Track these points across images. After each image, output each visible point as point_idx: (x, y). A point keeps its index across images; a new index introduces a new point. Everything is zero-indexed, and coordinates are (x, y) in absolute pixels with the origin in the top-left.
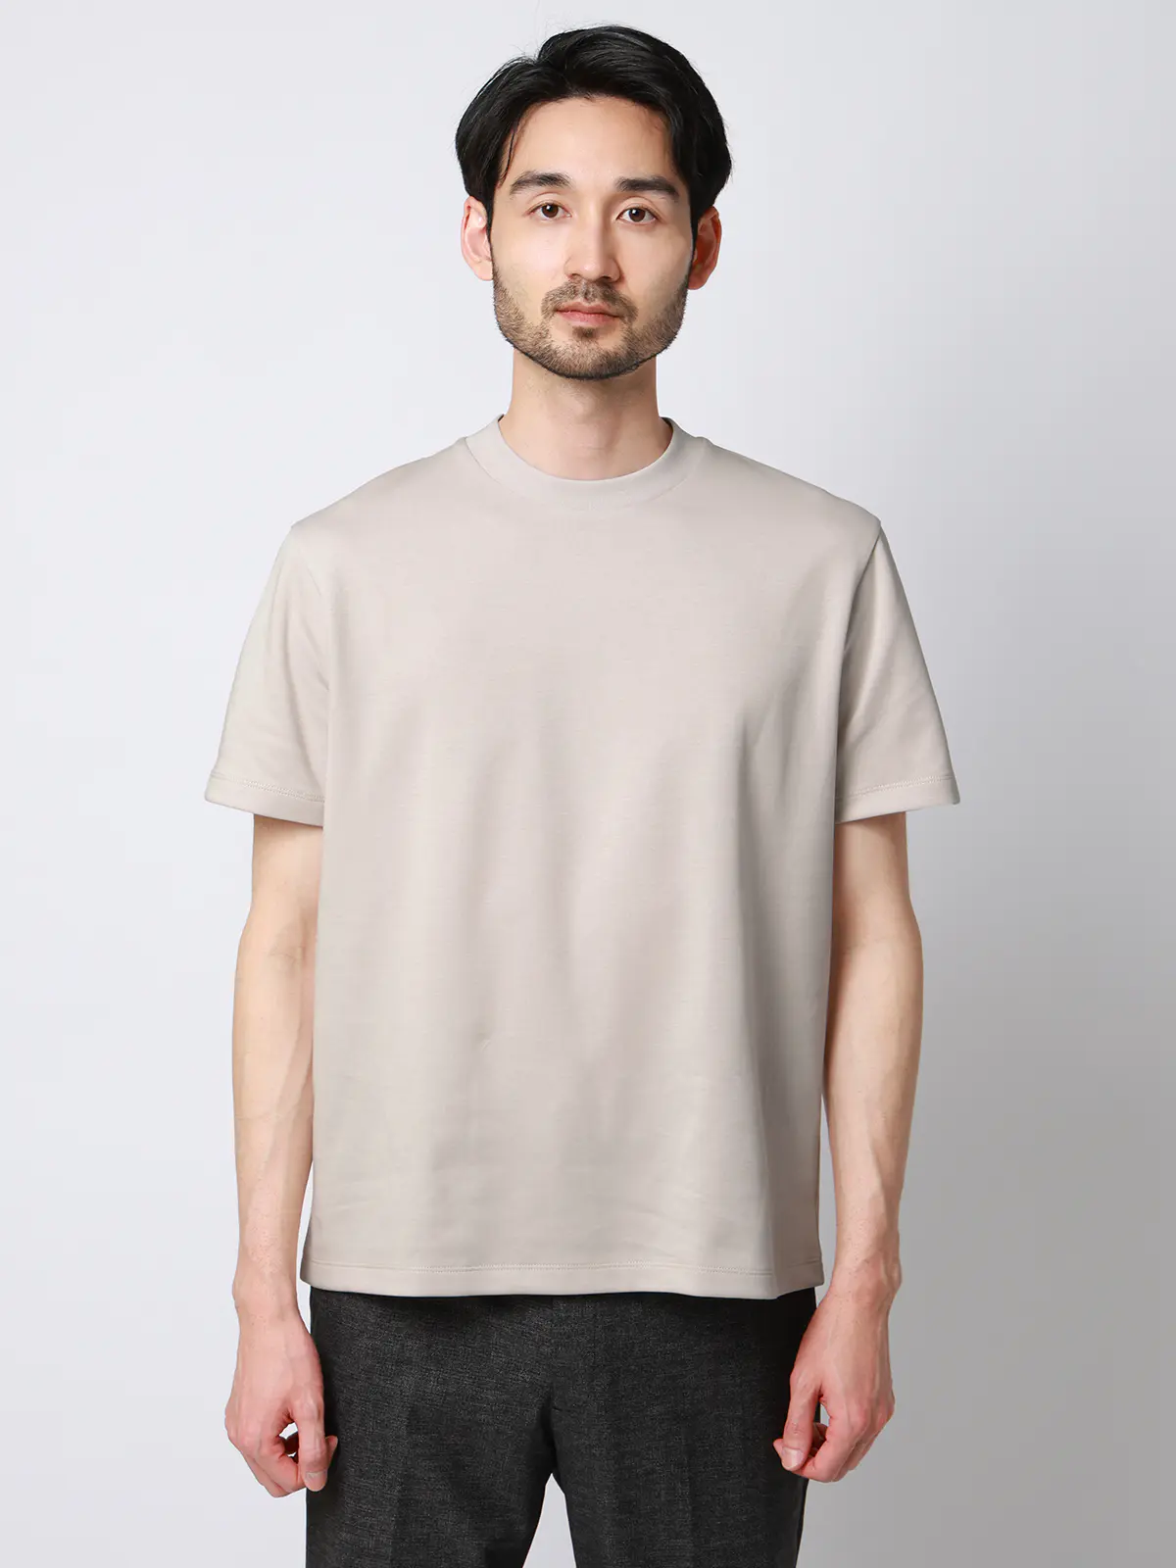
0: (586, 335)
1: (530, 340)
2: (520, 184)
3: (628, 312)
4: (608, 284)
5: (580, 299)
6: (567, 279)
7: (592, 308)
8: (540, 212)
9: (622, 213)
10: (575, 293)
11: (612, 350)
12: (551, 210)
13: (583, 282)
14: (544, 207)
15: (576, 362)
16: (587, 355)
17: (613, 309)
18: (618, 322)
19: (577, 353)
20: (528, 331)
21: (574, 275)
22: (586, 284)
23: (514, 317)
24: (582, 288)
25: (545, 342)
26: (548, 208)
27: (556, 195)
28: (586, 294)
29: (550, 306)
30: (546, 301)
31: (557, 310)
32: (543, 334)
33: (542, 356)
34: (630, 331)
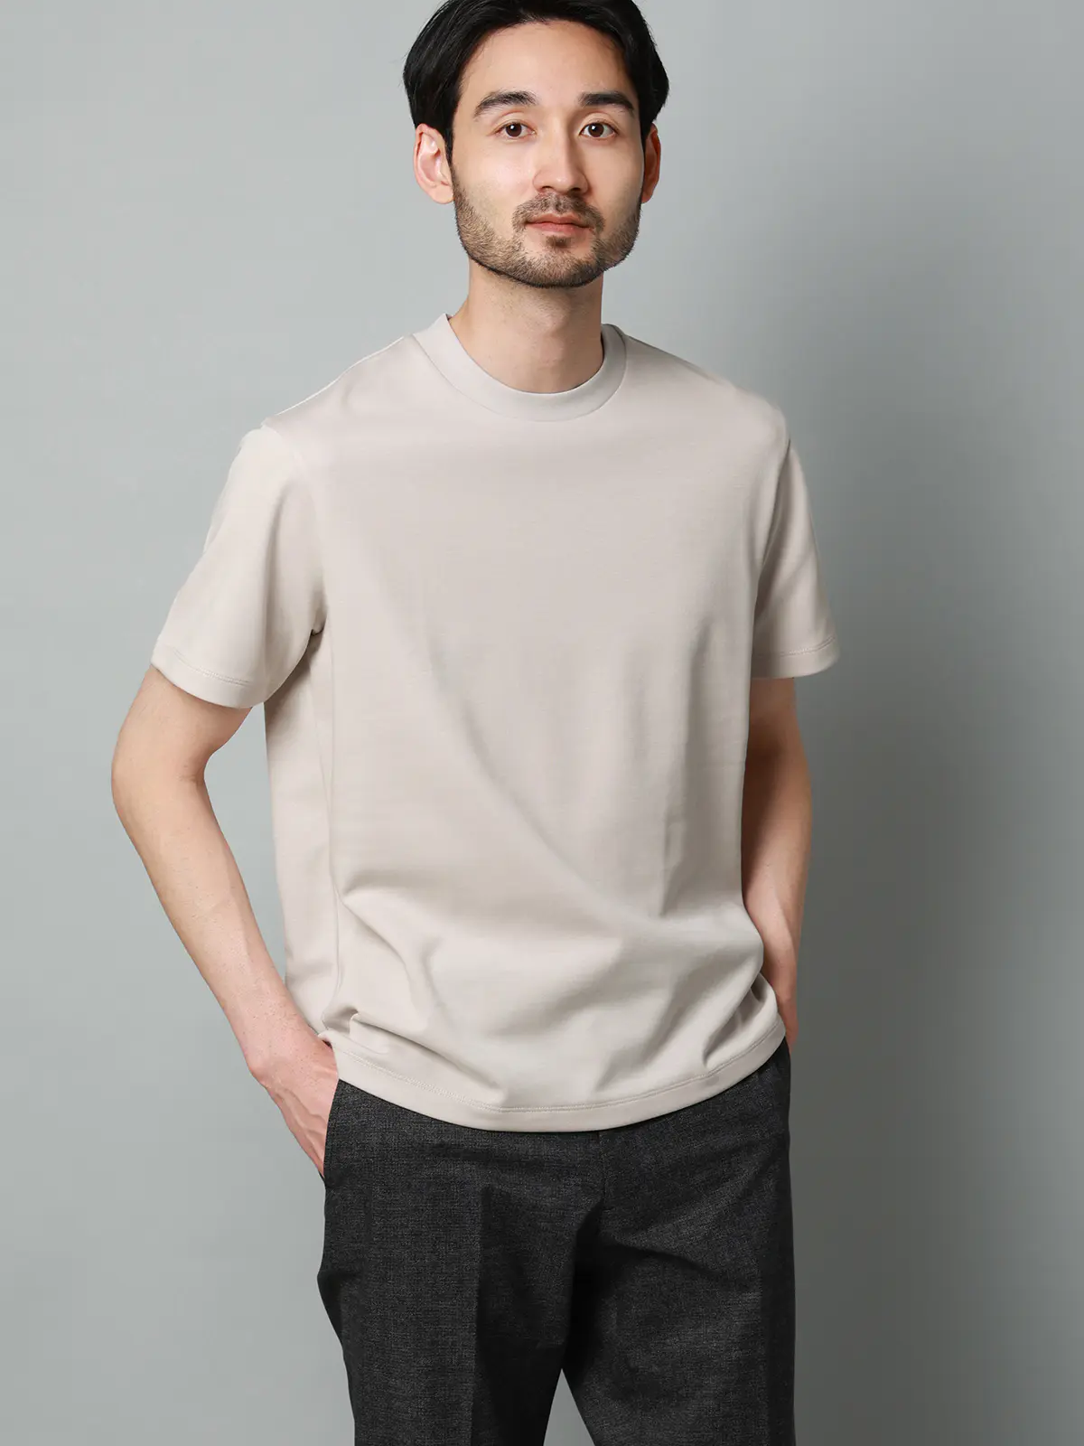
0: (559, 244)
1: (501, 254)
2: (486, 104)
3: (597, 222)
4: (578, 195)
5: (551, 211)
6: (536, 193)
7: (563, 218)
8: (504, 132)
9: (583, 130)
10: (546, 205)
11: (584, 260)
12: (514, 130)
13: (555, 194)
14: (508, 128)
15: (551, 271)
16: (561, 263)
17: (583, 219)
18: (587, 231)
19: (552, 263)
20: (498, 247)
21: (544, 187)
22: (557, 197)
23: (482, 234)
24: (552, 199)
25: (518, 256)
26: (512, 127)
27: (520, 114)
28: (557, 206)
29: (521, 219)
30: (517, 216)
31: (527, 223)
32: (515, 248)
33: (516, 269)
34: (598, 241)
